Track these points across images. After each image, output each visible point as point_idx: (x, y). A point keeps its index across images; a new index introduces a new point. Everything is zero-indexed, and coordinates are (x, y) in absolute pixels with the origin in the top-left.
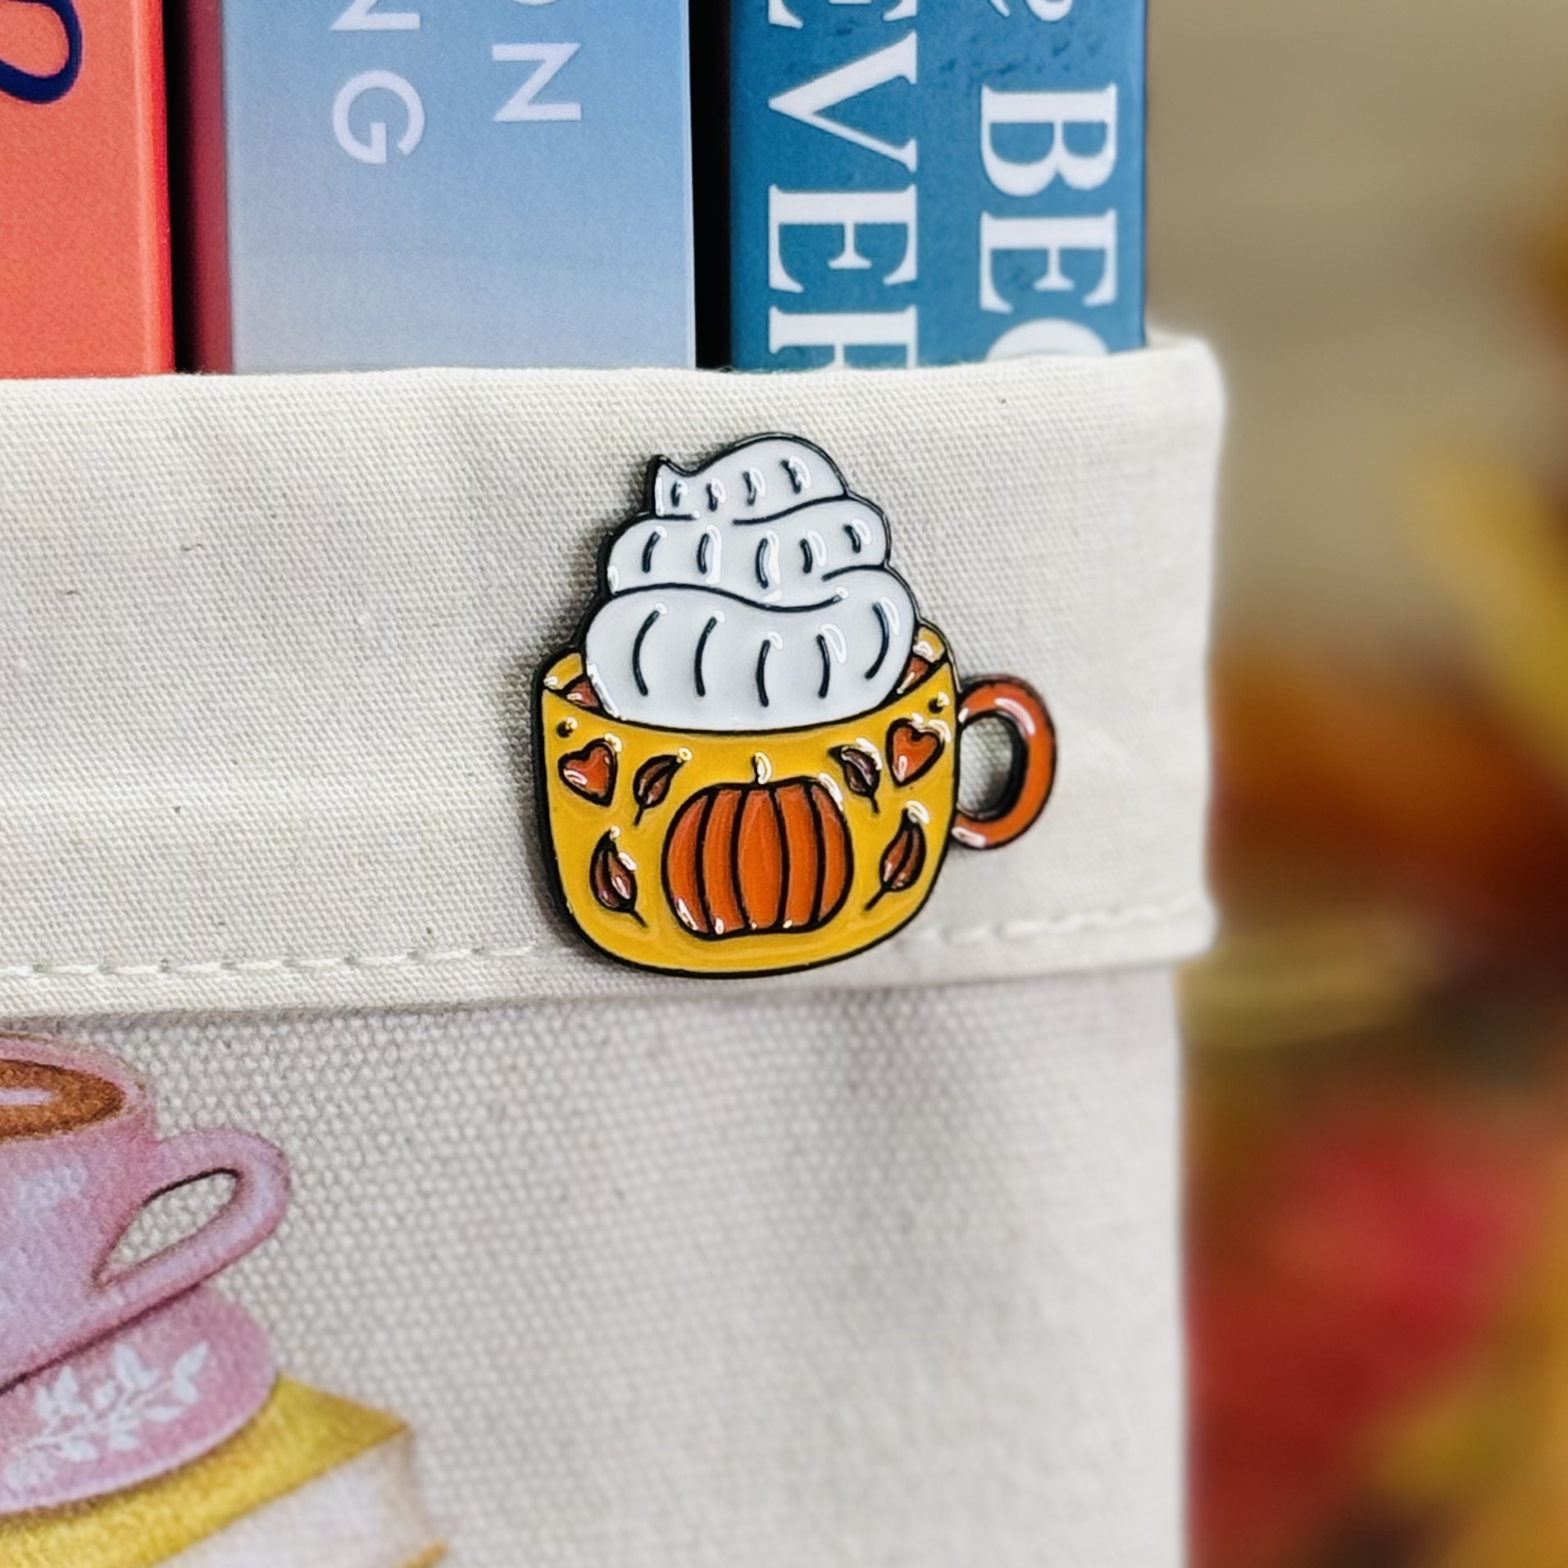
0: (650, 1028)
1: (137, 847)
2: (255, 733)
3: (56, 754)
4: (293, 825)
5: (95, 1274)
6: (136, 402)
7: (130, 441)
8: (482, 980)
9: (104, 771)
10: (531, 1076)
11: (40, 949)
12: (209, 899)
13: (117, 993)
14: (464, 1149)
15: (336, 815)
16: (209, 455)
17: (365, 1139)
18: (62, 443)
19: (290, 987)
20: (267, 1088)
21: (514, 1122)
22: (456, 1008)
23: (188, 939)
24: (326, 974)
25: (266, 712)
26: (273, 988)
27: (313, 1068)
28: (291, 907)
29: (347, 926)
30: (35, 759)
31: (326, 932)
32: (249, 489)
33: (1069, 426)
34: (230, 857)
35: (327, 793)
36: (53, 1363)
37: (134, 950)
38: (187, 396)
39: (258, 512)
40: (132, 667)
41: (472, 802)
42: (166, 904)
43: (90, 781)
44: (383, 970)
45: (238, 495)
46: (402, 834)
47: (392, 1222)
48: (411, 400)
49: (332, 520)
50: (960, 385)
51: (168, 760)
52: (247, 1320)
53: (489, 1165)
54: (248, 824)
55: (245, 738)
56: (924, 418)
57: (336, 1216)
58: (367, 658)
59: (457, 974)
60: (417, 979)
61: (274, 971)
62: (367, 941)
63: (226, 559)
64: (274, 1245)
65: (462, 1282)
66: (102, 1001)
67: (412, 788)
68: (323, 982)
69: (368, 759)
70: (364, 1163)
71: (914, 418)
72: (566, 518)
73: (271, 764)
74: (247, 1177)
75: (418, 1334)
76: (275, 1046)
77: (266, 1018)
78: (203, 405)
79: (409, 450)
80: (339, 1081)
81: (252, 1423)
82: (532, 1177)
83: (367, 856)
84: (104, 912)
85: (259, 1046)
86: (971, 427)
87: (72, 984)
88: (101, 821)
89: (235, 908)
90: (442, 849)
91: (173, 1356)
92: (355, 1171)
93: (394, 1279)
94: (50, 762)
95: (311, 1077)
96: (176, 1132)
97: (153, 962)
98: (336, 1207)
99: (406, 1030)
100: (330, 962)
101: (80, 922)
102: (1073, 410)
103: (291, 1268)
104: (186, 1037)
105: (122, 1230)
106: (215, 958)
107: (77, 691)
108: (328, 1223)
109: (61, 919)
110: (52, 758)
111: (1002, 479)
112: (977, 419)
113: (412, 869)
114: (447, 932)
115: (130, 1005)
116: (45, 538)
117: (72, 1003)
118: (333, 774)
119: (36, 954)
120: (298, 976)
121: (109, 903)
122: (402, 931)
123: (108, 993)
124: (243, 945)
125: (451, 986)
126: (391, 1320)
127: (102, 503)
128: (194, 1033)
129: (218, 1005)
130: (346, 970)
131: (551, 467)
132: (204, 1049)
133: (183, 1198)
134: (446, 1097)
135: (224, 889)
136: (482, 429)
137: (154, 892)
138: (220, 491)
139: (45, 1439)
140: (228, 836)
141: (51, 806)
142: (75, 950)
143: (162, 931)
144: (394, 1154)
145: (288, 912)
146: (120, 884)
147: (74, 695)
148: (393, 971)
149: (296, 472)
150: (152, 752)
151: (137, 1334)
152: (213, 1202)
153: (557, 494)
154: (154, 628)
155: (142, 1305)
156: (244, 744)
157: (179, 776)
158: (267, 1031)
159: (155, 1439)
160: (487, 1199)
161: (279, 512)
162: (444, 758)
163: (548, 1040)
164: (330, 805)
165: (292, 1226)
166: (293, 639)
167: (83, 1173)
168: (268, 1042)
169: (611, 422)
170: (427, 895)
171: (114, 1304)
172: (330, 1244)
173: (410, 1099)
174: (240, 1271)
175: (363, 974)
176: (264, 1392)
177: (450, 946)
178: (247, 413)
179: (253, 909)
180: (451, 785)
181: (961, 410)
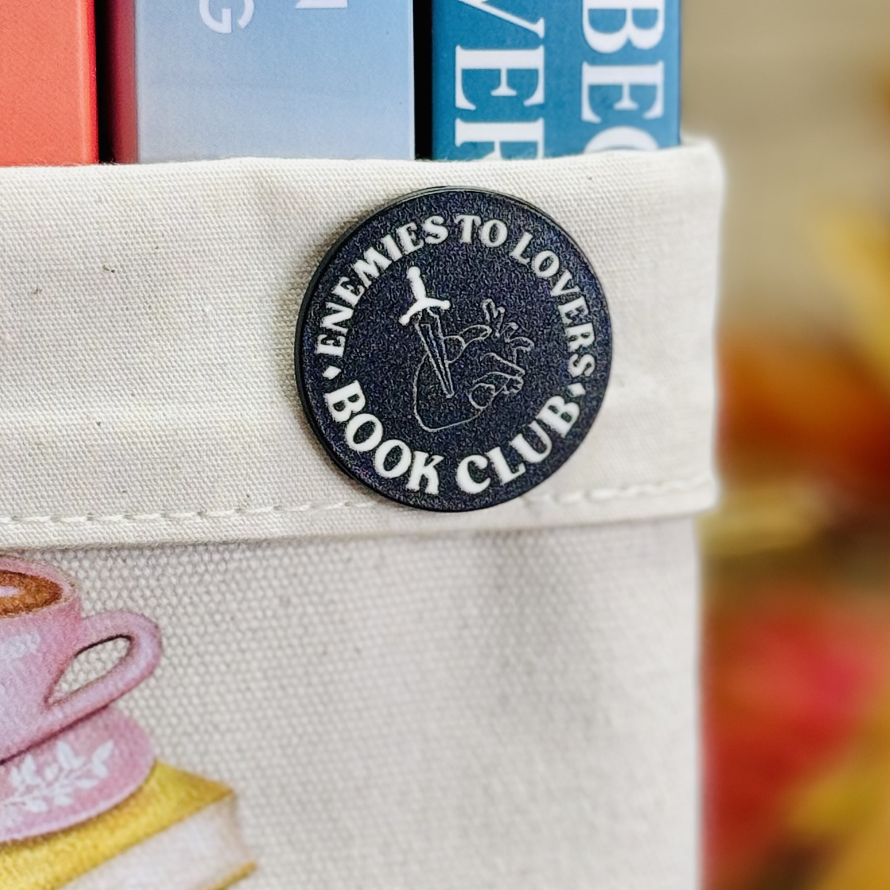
0: (376, 552)
1: (75, 447)
2: (145, 378)
3: (26, 391)
4: (167, 433)
5: (46, 700)
6: (76, 179)
7: (73, 203)
8: (279, 525)
9: (56, 401)
10: (306, 579)
11: (15, 507)
12: (116, 477)
13: (61, 533)
15: (193, 426)
16: (120, 212)
17: (207, 618)
18: (32, 204)
19: (165, 529)
20: (148, 587)
21: (295, 607)
22: (263, 542)
23: (104, 501)
24: (186, 522)
25: (151, 365)
26: (155, 531)
27: (175, 575)
28: (166, 482)
29: (199, 493)
30: (14, 394)
32: (143, 232)
33: (630, 193)
34: (130, 452)
35: (187, 413)
36: (20, 753)
37: (72, 508)
38: (106, 177)
39: (148, 245)
40: (73, 339)
41: (273, 418)
42: (92, 481)
43: (47, 407)
44: (220, 519)
45: (136, 235)
46: (232, 438)
47: (223, 668)
48: (236, 178)
50: (564, 169)
51: (93, 394)
52: (136, 726)
53: (280, 633)
54: (140, 432)
55: (139, 381)
57: (190, 664)
59: (265, 522)
60: (241, 525)
61: (155, 520)
62: (211, 502)
63: (129, 273)
64: (152, 682)
65: (265, 704)
66: (52, 538)
67: (238, 410)
68: (185, 527)
69: (212, 393)
70: (206, 633)
71: (537, 190)
73: (155, 397)
74: (136, 640)
75: (239, 736)
77: (149, 547)
78: (116, 181)
79: (233, 208)
80: (191, 583)
81: (140, 789)
82: (306, 640)
83: (210, 450)
84: (54, 485)
85: (143, 562)
86: (571, 194)
87: (34, 528)
88: (53, 431)
89: (133, 482)
90: (255, 447)
91: (92, 749)
92: (201, 637)
93: (225, 703)
94: (23, 395)
95: (174, 580)
96: (93, 613)
97: (82, 515)
98: (190, 658)
99: (231, 553)
100: (189, 515)
101: (40, 491)
102: (633, 184)
103: (163, 696)
105: (62, 672)
106: (120, 513)
107: (39, 352)
108: (185, 668)
109: (29, 489)
110: (24, 393)
111: (589, 225)
112: (574, 189)
113: (238, 459)
114: (259, 497)
115: (69, 540)
116: (22, 262)
117: (34, 539)
119: (14, 510)
120: (170, 523)
121: (57, 479)
122: (232, 496)
123: (56, 534)
124: (136, 504)
125: (261, 529)
126: (223, 727)
127: (56, 240)
128: (104, 554)
129: (122, 541)
130: (198, 519)
133: (98, 653)
134: (255, 592)
135: (126, 471)
137: (84, 473)
138: (126, 233)
139: (16, 798)
140: (129, 440)
141: (23, 422)
142: (37, 508)
143: (89, 497)
144: (224, 626)
145: (164, 485)
146: (64, 468)
147: (38, 355)
148: (226, 520)
149: (170, 222)
150: (84, 390)
151: (71, 736)
152: (116, 655)
154: (86, 315)
155: (73, 718)
156: (138, 384)
157: (100, 404)
158: (148, 553)
159: (82, 799)
160: (279, 654)
161: (160, 245)
162: (256, 392)
163: (316, 559)
164: (189, 421)
165: (163, 669)
166: (167, 321)
167: (38, 639)
168: (149, 559)
170: (247, 474)
171: (58, 717)
172: (186, 681)
173: (233, 593)
174: (132, 697)
175: (208, 522)
176: (147, 771)
177: (260, 505)
178: (141, 186)
179: (143, 483)
180: (261, 409)
181: (565, 185)
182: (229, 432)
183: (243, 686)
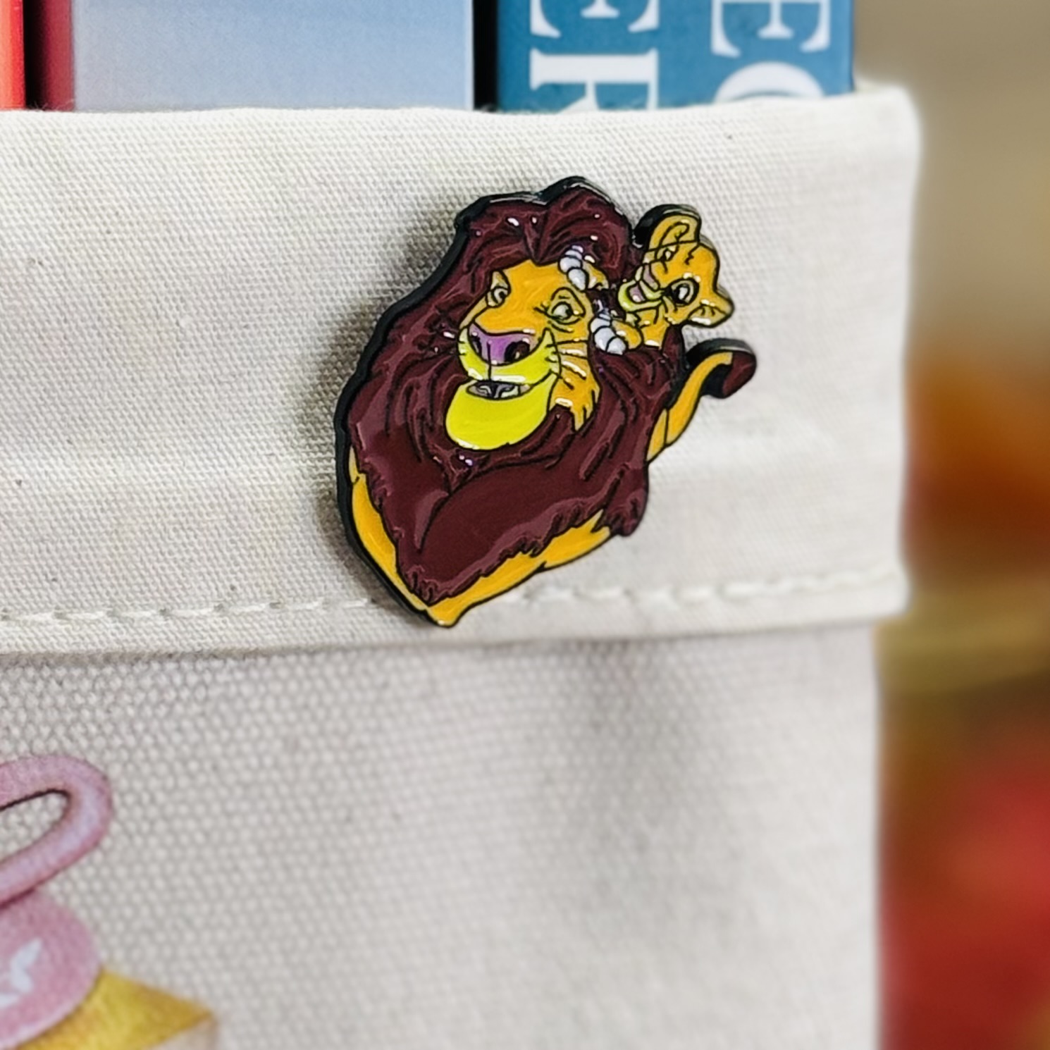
0: (424, 674)
2: (88, 417)
4: (118, 497)
8: (277, 630)
10: (321, 714)
12: (44, 558)
14: (262, 776)
15: (155, 488)
16: (51, 179)
17: (178, 767)
19: (113, 634)
20: (94, 721)
21: (306, 753)
22: (256, 653)
23: (26, 592)
24: (143, 624)
25: (99, 400)
26: (98, 635)
27: (132, 704)
28: (115, 566)
29: (162, 583)
31: (144, 588)
32: (87, 209)
33: (786, 159)
34: (64, 524)
35: (148, 470)
38: (32, 130)
39: (94, 228)
41: (272, 479)
42: (8, 564)
44: (192, 621)
45: (76, 213)
46: (211, 505)
47: (199, 838)
48: (225, 134)
49: (157, 235)
50: (692, 123)
51: (12, 440)
52: (74, 919)
53: (284, 790)
54: (79, 495)
55: (79, 422)
56: (663, 151)
57: (152, 832)
58: (186, 355)
59: (257, 625)
60: (222, 630)
61: (99, 621)
62: (180, 596)
63: (68, 269)
64: (98, 856)
65: (260, 890)
67: (221, 466)
68: (141, 631)
69: (185, 441)
70: (176, 787)
71: (655, 152)
72: (358, 235)
73: (101, 444)
74: (75, 796)
75: (221, 935)
76: (101, 684)
77: (92, 659)
78: (45, 136)
79: (224, 176)
80: (155, 716)
81: (78, 1010)
82: (321, 801)
83: (181, 524)
85: (86, 685)
86: (704, 160)
89: (67, 567)
90: (245, 518)
91: (11, 950)
92: (169, 793)
93: (202, 888)
95: (131, 711)
96: (15, 757)
98: (152, 823)
99: (214, 672)
100: (147, 614)
103: (113, 876)
104: (24, 675)
106: (49, 609)
108: (145, 837)
111: (729, 204)
112: (707, 152)
113: (220, 535)
114: (248, 589)
118: (154, 453)
120: (119, 625)
122: (209, 588)
124: (72, 598)
125: (250, 635)
126: (198, 922)
128: (31, 672)
129: (50, 649)
130: (160, 620)
131: (345, 190)
132: (40, 685)
133: (20, 814)
134: (247, 730)
135: (57, 550)
136: (287, 158)
138: (61, 210)
140: (63, 507)
143: (4, 586)
144: (202, 779)
145: (113, 571)
148: (200, 622)
149: (126, 194)
152: (46, 818)
153: (351, 214)
154: (5, 328)
156: (77, 425)
157: (21, 454)
158: (94, 671)
160: (282, 819)
161: (112, 228)
162: (249, 441)
163: (336, 684)
164: (150, 480)
165: (113, 840)
166: (123, 338)
168: (95, 681)
169: (396, 153)
170: (232, 557)
172: (146, 856)
173: (216, 731)
174: (69, 878)
175: (175, 623)
176: (88, 984)
177: (250, 600)
178: (83, 143)
179: (82, 568)
180: (255, 464)
181: (694, 145)
182: (207, 497)
183: (228, 865)
